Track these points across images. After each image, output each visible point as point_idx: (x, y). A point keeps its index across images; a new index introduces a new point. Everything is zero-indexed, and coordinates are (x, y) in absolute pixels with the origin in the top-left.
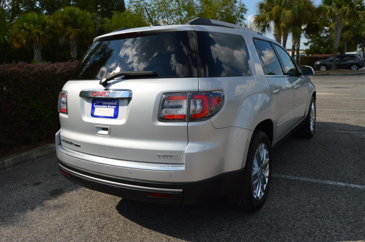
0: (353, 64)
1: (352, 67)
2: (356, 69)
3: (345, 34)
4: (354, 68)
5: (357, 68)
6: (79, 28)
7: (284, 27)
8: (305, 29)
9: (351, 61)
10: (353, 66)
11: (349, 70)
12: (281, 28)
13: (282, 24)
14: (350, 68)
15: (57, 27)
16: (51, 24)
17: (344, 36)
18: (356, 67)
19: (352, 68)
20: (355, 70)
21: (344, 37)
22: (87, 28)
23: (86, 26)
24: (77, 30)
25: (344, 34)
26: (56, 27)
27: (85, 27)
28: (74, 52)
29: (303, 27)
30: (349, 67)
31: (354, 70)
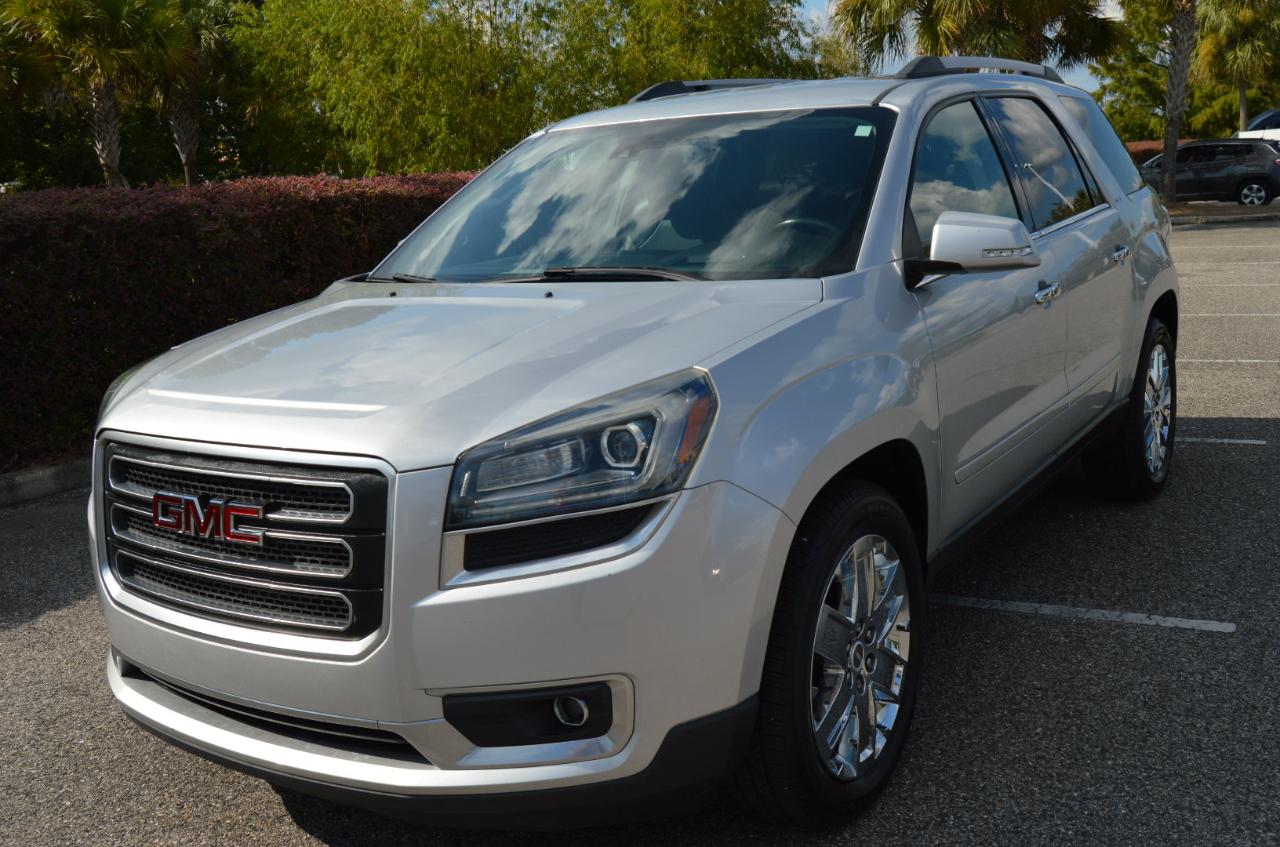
0: (1247, 180)
1: (1245, 191)
2: (1259, 199)
3: (1239, 54)
4: (1253, 195)
5: (1263, 194)
6: (128, 47)
7: (952, 33)
8: (1060, 38)
9: (1240, 169)
10: (1250, 189)
11: (1236, 203)
12: (942, 39)
13: (947, 24)
14: (1236, 196)
15: (33, 43)
16: (9, 27)
17: (1234, 62)
18: (1259, 190)
19: (1246, 197)
20: (1256, 201)
21: (1236, 66)
22: (159, 43)
23: (155, 34)
24: (118, 54)
25: (1236, 58)
26: (30, 40)
27: (152, 38)
28: (109, 144)
29: (1050, 34)
30: (1231, 190)
31: (1252, 202)
